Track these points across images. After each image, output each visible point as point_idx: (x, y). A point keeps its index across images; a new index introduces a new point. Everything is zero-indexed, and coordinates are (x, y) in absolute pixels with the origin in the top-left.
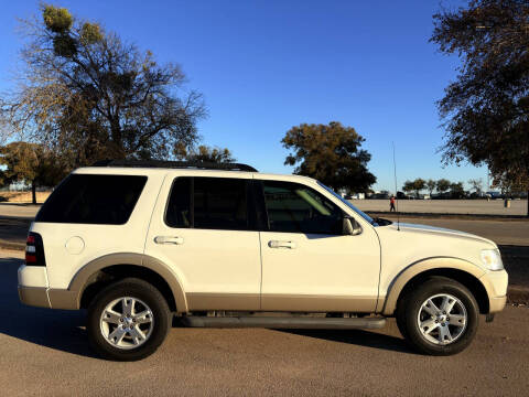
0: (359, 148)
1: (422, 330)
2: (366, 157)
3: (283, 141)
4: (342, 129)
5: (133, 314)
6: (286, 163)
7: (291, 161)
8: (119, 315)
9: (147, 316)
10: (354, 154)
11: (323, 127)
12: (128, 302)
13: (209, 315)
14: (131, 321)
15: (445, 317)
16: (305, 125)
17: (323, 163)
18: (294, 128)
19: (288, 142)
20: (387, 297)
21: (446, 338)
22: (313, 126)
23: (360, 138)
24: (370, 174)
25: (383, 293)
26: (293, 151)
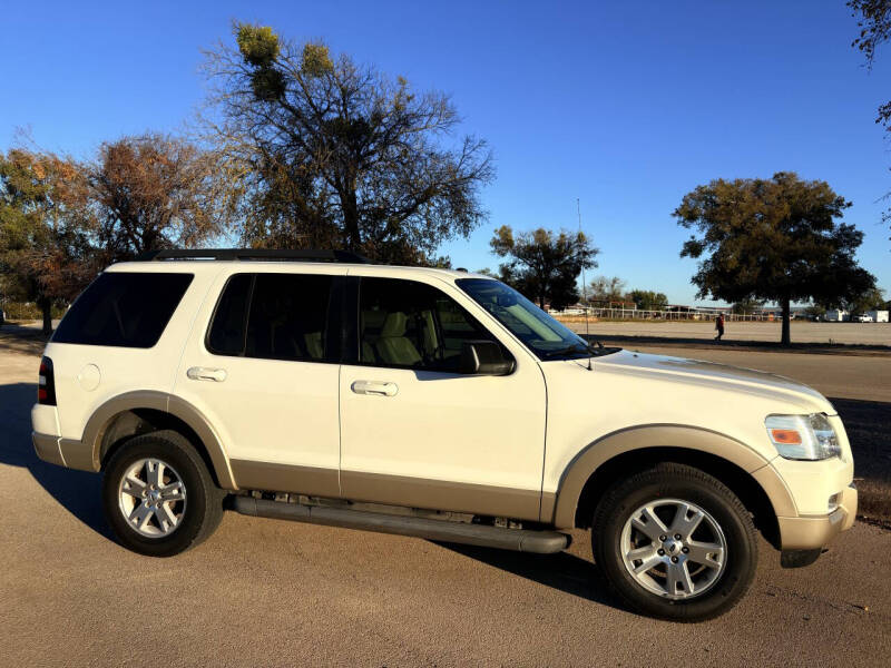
0: (836, 221)
1: (629, 566)
2: (852, 238)
3: (678, 213)
4: (800, 185)
5: (161, 484)
6: (683, 254)
7: (693, 249)
8: (143, 484)
9: (180, 491)
10: (825, 233)
11: (759, 184)
12: (155, 466)
13: (277, 499)
14: (159, 496)
15: (679, 545)
16: (721, 182)
17: (755, 251)
18: (700, 189)
19: (688, 215)
20: (558, 494)
21: (681, 586)
22: (738, 183)
23: (840, 202)
24: (862, 271)
25: (551, 486)
26: (697, 232)
